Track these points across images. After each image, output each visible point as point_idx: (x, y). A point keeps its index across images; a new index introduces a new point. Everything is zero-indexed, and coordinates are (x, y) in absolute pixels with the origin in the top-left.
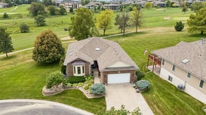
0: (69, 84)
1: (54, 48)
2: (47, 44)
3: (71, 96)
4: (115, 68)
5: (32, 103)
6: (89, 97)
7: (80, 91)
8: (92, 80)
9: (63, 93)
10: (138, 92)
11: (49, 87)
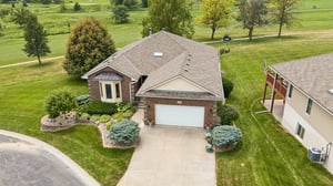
1: (96, 50)
2: (84, 42)
3: (78, 138)
4: (169, 92)
5: (15, 140)
8: (128, 114)
10: (210, 150)
11: (54, 116)
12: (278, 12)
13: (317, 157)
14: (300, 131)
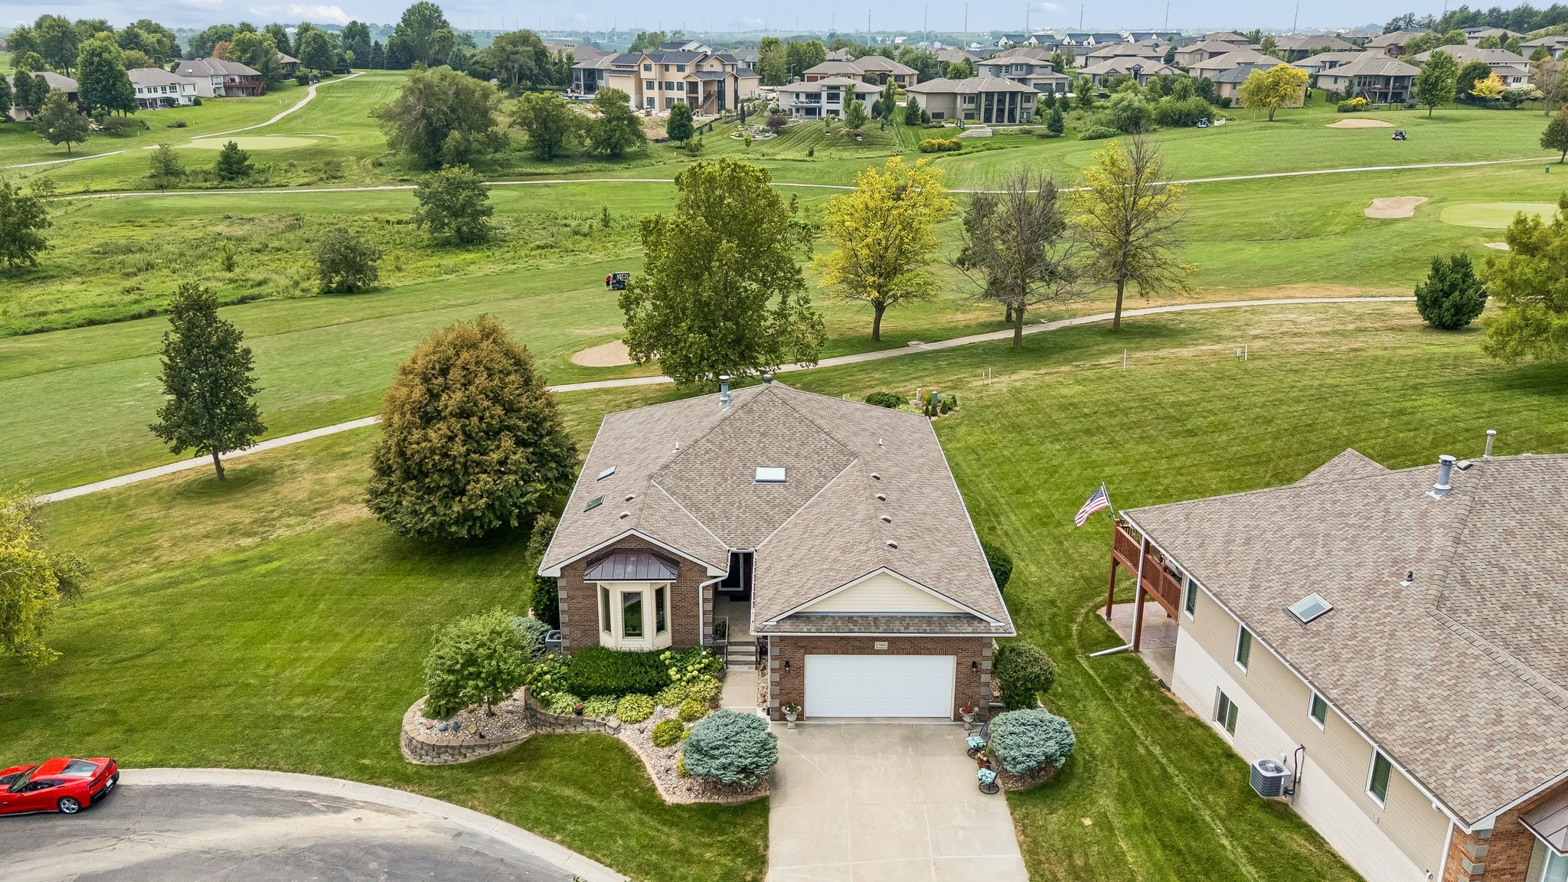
0: (564, 702)
2: (463, 413)
3: (565, 780)
4: (850, 619)
5: (336, 805)
6: (674, 793)
7: (622, 749)
8: (706, 686)
9: (526, 755)
10: (990, 788)
11: (445, 706)
12: (1102, 237)
13: (1273, 785)
14: (1226, 710)
